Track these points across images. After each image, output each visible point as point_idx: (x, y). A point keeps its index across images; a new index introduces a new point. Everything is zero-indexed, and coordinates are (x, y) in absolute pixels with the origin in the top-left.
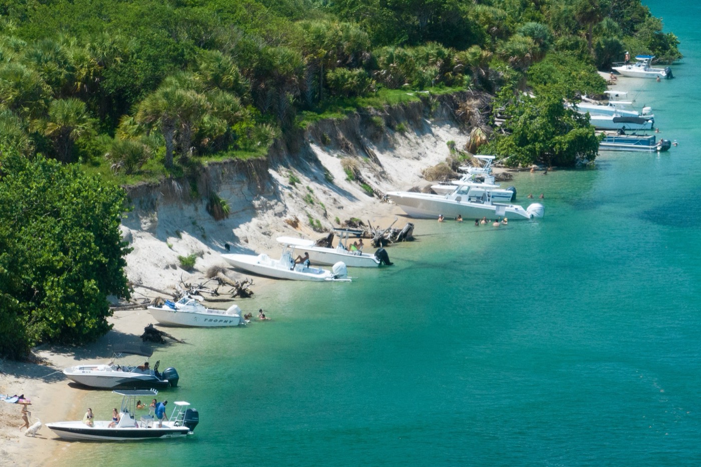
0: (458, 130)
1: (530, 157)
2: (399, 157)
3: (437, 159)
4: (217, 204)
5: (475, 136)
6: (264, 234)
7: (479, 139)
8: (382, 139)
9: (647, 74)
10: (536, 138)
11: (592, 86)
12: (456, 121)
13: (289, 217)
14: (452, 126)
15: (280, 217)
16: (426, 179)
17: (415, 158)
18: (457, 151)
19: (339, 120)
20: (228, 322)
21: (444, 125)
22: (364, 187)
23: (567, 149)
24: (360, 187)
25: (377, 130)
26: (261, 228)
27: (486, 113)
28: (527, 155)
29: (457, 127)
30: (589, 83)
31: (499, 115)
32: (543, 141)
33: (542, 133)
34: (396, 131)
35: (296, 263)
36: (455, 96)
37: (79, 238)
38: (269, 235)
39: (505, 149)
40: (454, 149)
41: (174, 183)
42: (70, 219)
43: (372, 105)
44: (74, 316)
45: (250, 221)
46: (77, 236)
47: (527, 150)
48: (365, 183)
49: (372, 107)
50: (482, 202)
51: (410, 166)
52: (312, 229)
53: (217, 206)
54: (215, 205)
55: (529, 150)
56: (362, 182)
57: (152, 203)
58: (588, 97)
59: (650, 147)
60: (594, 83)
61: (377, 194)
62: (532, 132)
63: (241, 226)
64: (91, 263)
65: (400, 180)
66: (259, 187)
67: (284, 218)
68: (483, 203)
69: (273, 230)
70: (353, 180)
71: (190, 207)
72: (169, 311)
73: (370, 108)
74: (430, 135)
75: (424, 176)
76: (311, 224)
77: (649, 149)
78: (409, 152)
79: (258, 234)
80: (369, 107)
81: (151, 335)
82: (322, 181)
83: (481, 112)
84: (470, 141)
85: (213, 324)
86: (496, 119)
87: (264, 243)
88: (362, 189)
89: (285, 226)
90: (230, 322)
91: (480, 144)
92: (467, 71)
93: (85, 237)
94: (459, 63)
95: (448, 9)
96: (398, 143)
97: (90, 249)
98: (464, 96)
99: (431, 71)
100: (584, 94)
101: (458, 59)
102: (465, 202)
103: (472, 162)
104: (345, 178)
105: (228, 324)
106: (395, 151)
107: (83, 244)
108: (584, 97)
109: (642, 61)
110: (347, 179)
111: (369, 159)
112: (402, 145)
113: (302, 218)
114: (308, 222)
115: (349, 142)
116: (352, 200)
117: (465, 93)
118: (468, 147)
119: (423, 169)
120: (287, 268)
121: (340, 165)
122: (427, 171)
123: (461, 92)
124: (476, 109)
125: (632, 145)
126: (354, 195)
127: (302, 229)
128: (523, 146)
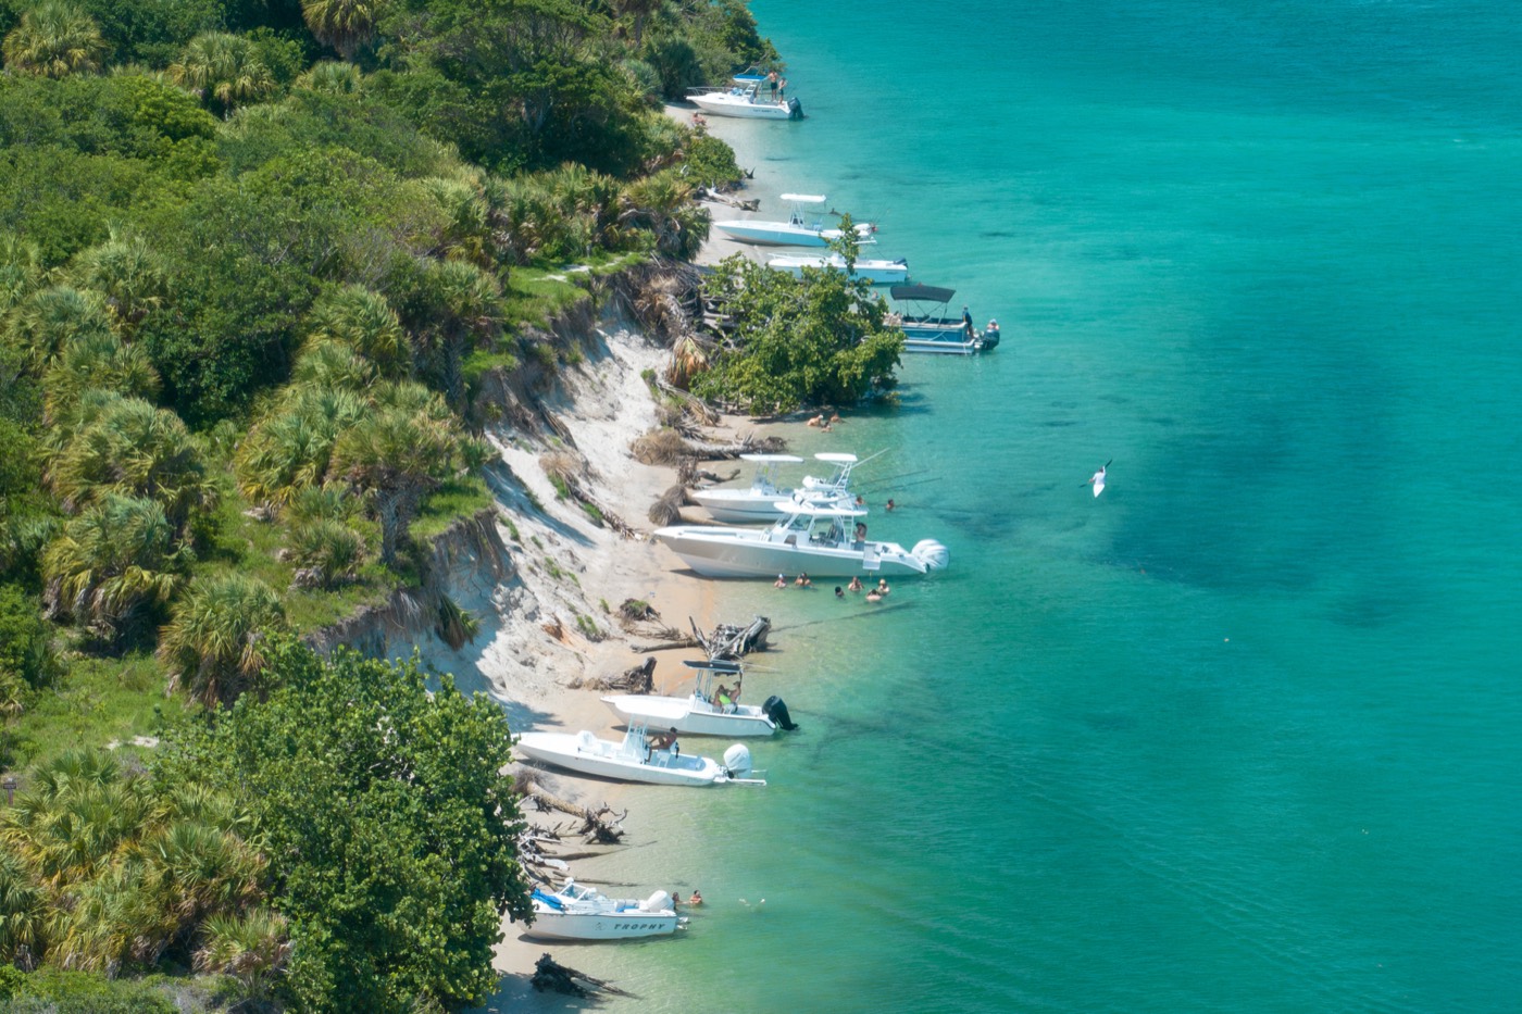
0: (642, 340)
1: (794, 395)
2: (584, 419)
3: (640, 413)
4: (454, 619)
5: (682, 355)
6: (524, 663)
7: (691, 360)
8: (553, 385)
9: (756, 110)
10: (804, 359)
11: (712, 163)
12: (637, 322)
13: (545, 619)
14: (631, 333)
15: (532, 621)
16: (640, 461)
17: (609, 416)
18: (662, 389)
19: (507, 370)
20: (656, 928)
21: (618, 331)
22: (588, 511)
23: (863, 374)
24: (581, 511)
25: (546, 370)
26: (517, 652)
27: (689, 302)
28: (788, 392)
29: (639, 334)
30: (707, 158)
31: (711, 306)
32: (816, 364)
33: (813, 348)
34: (568, 364)
35: (651, 748)
36: (630, 273)
37: (460, 820)
38: (532, 665)
39: (748, 382)
40: (655, 385)
41: (405, 597)
42: (436, 782)
43: (529, 320)
44: (465, 976)
45: (494, 639)
46: (456, 817)
47: (788, 381)
48: (586, 502)
49: (530, 325)
50: (835, 543)
51: (606, 435)
52: (585, 637)
53: (455, 623)
54: (451, 623)
55: (792, 382)
56: (582, 499)
57: (379, 646)
58: (717, 191)
59: (964, 344)
60: (715, 157)
61: (610, 521)
62: (796, 347)
63: (485, 652)
64: (484, 868)
65: (610, 472)
66: (495, 567)
67: (539, 623)
68: (836, 546)
69: (536, 654)
70: (567, 497)
71: (421, 637)
72: (552, 915)
73: (526, 327)
74: (609, 359)
75: (634, 454)
76: (582, 627)
77: (961, 348)
78: (596, 406)
79: (517, 667)
80: (523, 324)
81: (550, 977)
82: (530, 511)
83: (681, 301)
84: (676, 364)
85: (629, 933)
86: (706, 313)
87: (531, 684)
88: (586, 514)
89: (550, 642)
90: (661, 926)
91: (694, 371)
92: (643, 221)
93: (468, 817)
94: (629, 207)
95: (598, 102)
96: (575, 389)
97: (481, 839)
98: (645, 271)
99: (582, 225)
100: (710, 187)
101: (628, 200)
102: (804, 546)
103: (693, 409)
104: (554, 495)
105: (656, 931)
106: (575, 407)
107: (469, 833)
108: (711, 192)
109: (744, 87)
110: (558, 498)
111: (558, 438)
112: (582, 392)
113: (564, 616)
114: (576, 624)
115: (527, 411)
116: (585, 545)
117: (647, 265)
118: (672, 376)
119: (630, 440)
120: (639, 759)
121: (538, 468)
122: (640, 445)
123: (641, 265)
124: (672, 297)
125: (930, 341)
126: (583, 532)
127: (571, 639)
128: (779, 374)
